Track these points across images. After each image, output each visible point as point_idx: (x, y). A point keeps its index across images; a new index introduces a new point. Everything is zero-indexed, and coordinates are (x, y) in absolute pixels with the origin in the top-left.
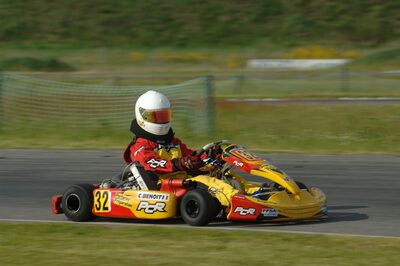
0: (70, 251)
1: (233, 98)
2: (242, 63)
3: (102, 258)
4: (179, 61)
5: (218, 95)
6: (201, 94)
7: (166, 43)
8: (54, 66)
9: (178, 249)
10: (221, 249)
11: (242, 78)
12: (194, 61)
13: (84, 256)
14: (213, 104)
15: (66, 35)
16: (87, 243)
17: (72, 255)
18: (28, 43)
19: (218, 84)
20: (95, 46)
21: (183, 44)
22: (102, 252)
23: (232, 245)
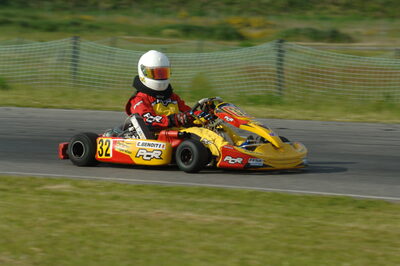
8: (335, 36)
13: (365, 231)
15: (348, 6)
16: (368, 218)
17: (353, 229)
18: (310, 14)
20: (376, 18)
22: (382, 227)
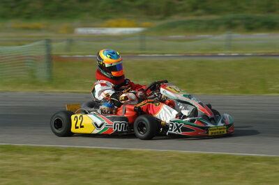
1: (65, 55)
2: (71, 31)
4: (27, 29)
5: (54, 53)
6: (42, 52)
7: (17, 16)
9: (27, 161)
10: (56, 160)
11: (71, 41)
12: (38, 29)
14: (51, 59)
19: (54, 45)
21: (29, 17)
23: (65, 157)
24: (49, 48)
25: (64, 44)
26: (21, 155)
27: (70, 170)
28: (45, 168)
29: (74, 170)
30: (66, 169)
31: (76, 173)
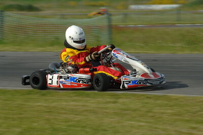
0: (38, 104)
1: (121, 25)
2: (126, 7)
3: (54, 107)
4: (94, 6)
5: (114, 23)
6: (105, 23)
9: (93, 103)
10: (115, 102)
11: (126, 15)
12: (102, 6)
14: (111, 27)
19: (114, 18)
23: (121, 100)
24: (110, 20)
25: (121, 17)
26: (89, 99)
27: (125, 110)
28: (106, 108)
29: (127, 110)
30: (122, 109)
31: (128, 112)
